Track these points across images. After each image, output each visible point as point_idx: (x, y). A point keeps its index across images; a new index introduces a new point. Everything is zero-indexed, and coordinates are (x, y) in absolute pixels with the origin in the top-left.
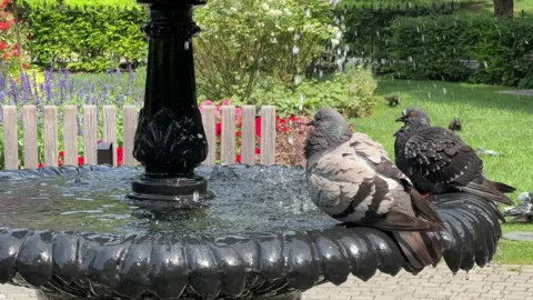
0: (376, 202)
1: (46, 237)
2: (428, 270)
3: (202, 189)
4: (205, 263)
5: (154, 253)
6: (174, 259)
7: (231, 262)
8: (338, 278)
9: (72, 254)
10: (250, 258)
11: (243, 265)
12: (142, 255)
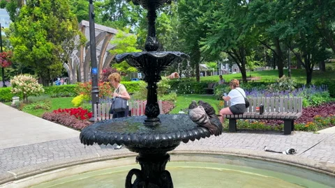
0: (204, 120)
1: (129, 134)
2: (211, 136)
3: (159, 121)
4: (164, 138)
5: (153, 137)
6: (157, 138)
7: (170, 138)
8: (193, 140)
9: (135, 138)
10: (174, 136)
11: (173, 138)
12: (151, 138)
